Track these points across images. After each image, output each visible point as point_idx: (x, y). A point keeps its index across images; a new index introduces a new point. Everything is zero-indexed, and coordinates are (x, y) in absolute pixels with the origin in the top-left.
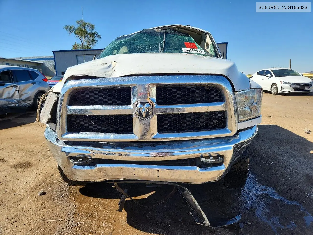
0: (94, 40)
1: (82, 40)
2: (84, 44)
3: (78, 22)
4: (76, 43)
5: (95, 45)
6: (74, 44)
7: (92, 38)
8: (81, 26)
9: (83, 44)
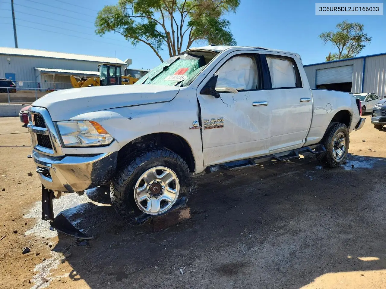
0: (361, 46)
1: (341, 48)
2: (342, 53)
3: (339, 26)
4: (330, 53)
5: (361, 52)
6: (328, 55)
7: (357, 44)
8: (343, 29)
9: (340, 53)
